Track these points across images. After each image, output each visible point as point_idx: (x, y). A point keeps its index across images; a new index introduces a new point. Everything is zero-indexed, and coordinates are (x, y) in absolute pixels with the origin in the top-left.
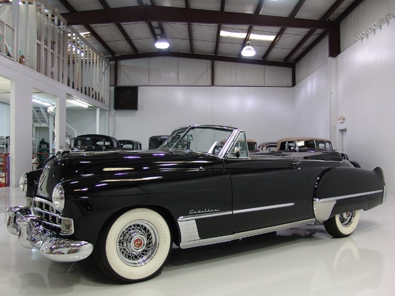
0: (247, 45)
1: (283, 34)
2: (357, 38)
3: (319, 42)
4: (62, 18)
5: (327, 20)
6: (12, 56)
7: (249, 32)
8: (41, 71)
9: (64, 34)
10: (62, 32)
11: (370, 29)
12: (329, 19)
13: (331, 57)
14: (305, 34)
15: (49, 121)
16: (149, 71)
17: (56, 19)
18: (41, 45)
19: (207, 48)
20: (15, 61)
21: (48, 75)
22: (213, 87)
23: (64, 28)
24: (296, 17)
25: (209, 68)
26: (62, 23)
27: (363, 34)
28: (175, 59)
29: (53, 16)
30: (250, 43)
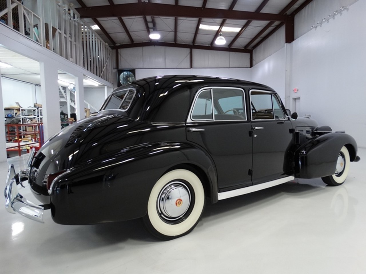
0: (219, 35)
1: (248, 26)
2: (312, 27)
3: (275, 32)
4: (76, 12)
5: (284, 14)
6: (39, 42)
7: (222, 25)
8: (63, 56)
9: (78, 25)
10: (76, 24)
11: (325, 19)
12: (286, 14)
13: (287, 43)
14: (264, 26)
15: (66, 97)
16: (143, 57)
17: (72, 12)
18: (62, 34)
19: (187, 39)
20: (43, 46)
21: (68, 59)
22: (191, 69)
23: (78, 20)
24: (261, 12)
25: (188, 54)
26: (76, 16)
27: (318, 23)
28: (163, 48)
29: (69, 10)
30: (222, 33)
